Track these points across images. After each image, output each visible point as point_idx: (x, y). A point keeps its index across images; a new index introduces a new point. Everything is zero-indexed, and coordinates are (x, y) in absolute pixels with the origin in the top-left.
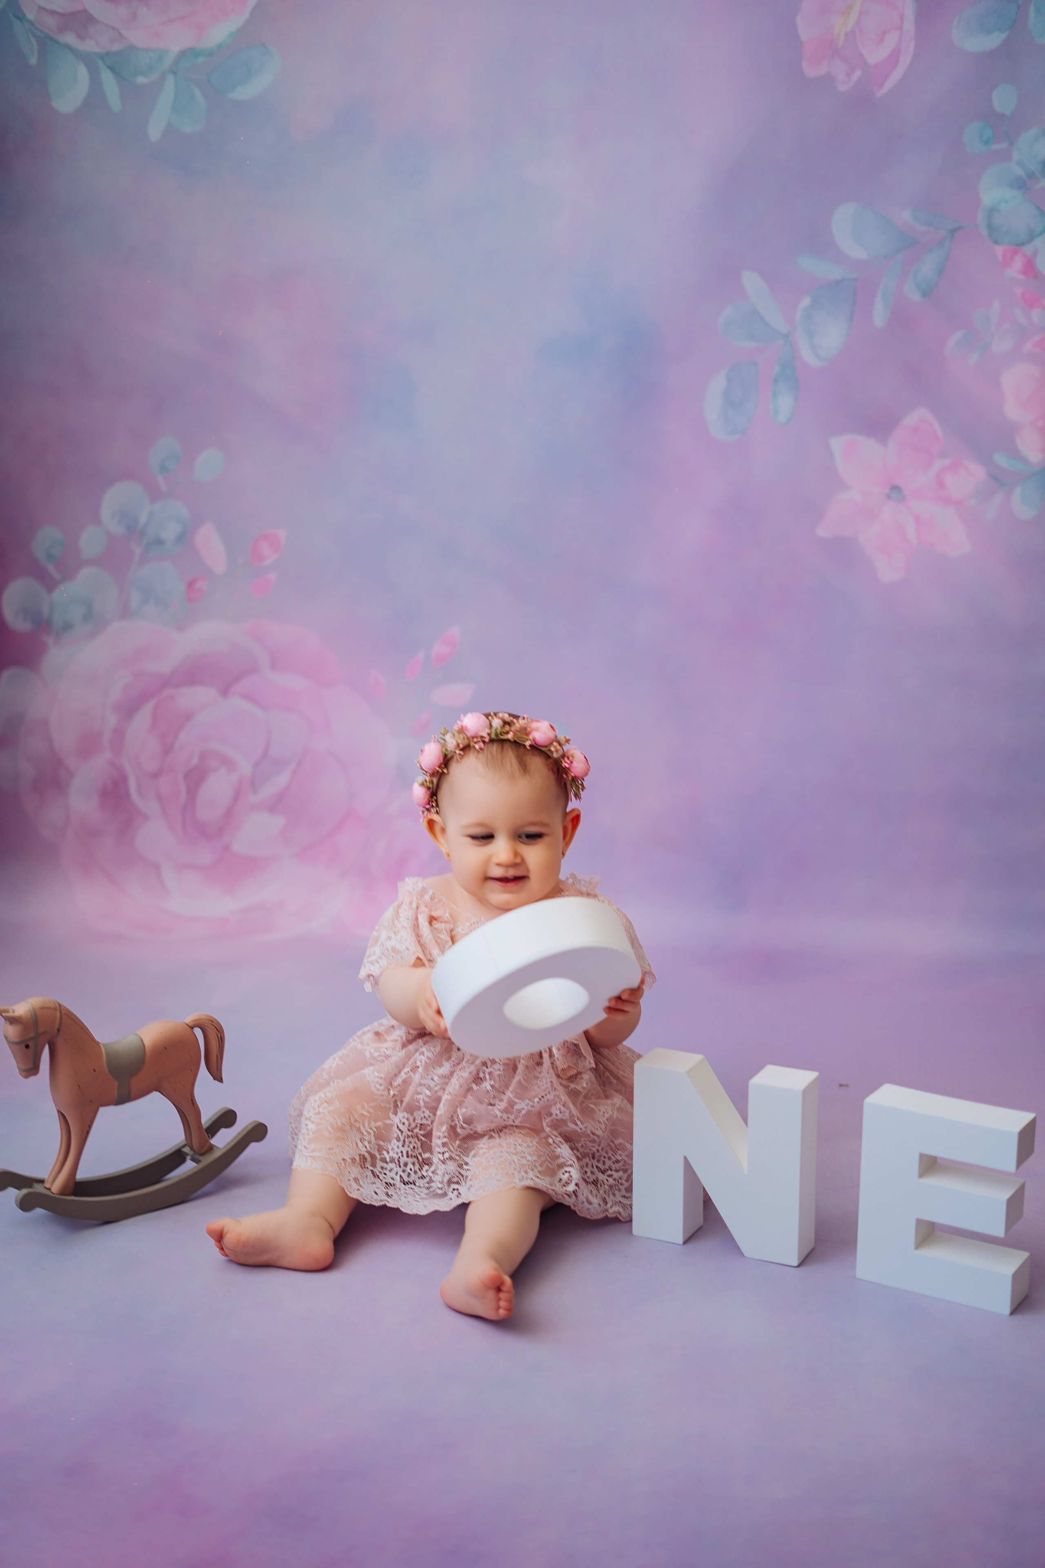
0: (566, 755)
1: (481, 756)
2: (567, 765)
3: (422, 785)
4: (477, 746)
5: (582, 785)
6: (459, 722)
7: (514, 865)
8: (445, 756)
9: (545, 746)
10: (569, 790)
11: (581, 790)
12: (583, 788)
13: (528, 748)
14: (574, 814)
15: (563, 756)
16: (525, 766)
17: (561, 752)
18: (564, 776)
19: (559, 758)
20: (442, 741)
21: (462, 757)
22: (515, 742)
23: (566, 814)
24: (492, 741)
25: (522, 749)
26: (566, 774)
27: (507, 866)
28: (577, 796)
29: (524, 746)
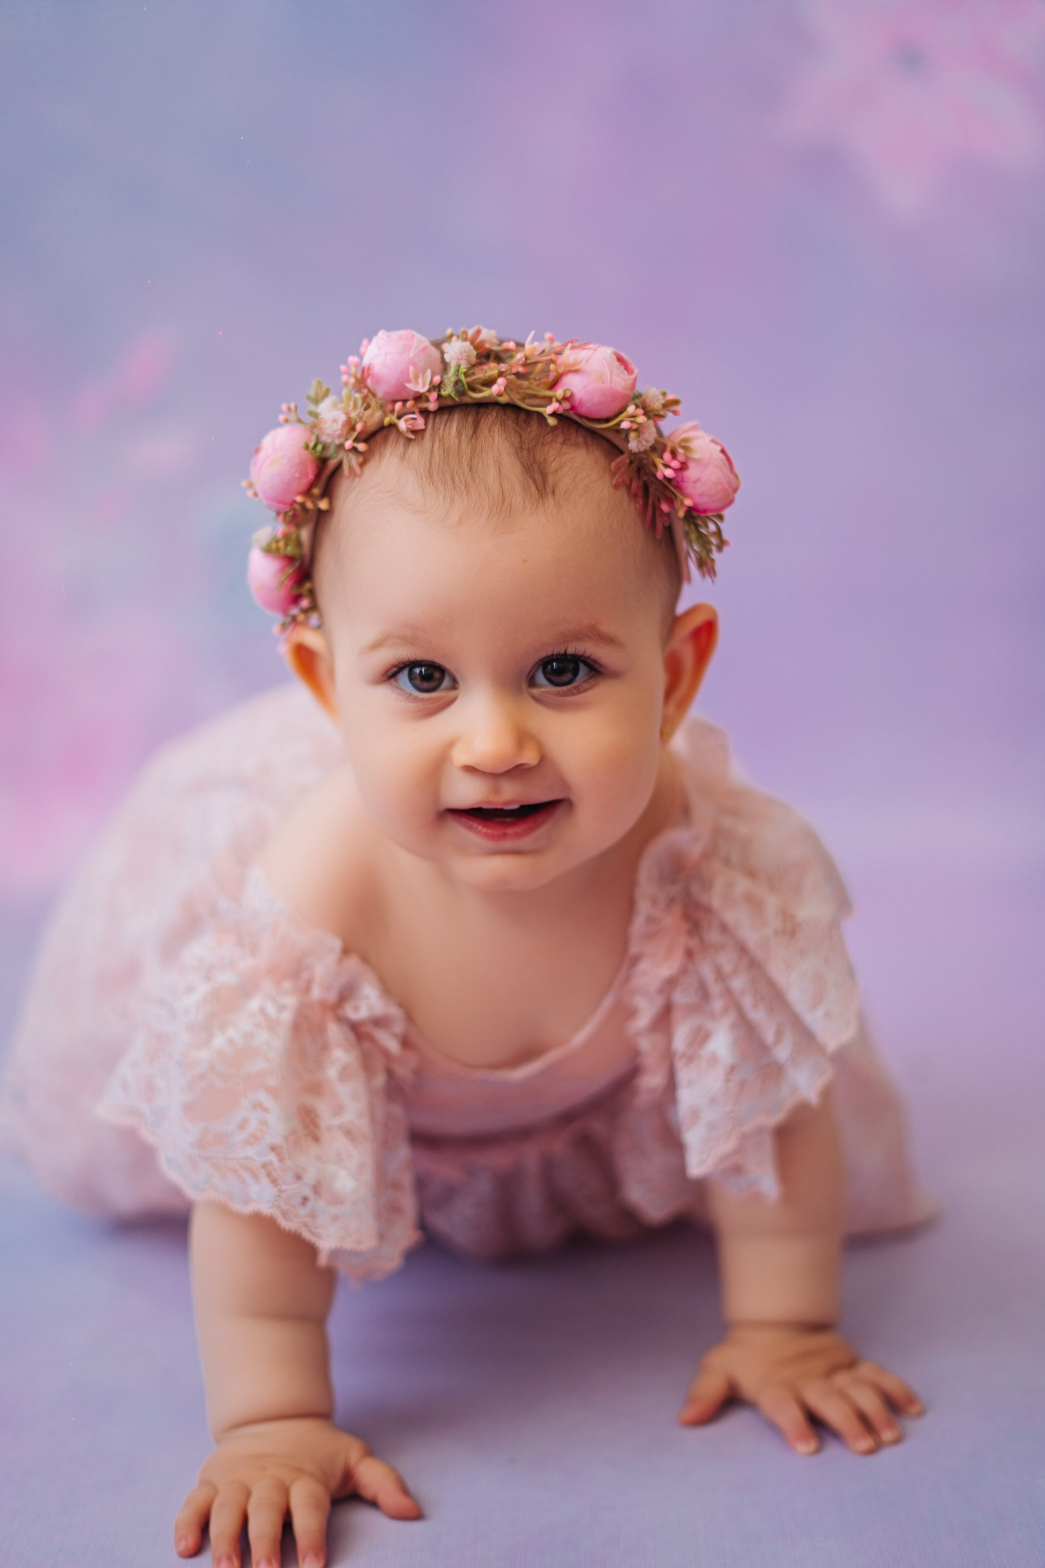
0: (670, 445)
1: (414, 451)
2: (669, 473)
3: (268, 550)
4: (402, 425)
5: (719, 533)
6: (352, 359)
7: (518, 771)
8: (322, 462)
9: (607, 420)
10: (683, 555)
11: (714, 548)
12: (722, 544)
13: (552, 421)
14: (698, 620)
15: (658, 448)
16: (544, 475)
17: (650, 436)
18: (665, 507)
19: (645, 452)
20: (310, 420)
21: (365, 459)
22: (511, 408)
23: (672, 622)
24: (446, 408)
25: (534, 427)
26: (671, 501)
27: (494, 776)
28: (706, 565)
29: (541, 417)
